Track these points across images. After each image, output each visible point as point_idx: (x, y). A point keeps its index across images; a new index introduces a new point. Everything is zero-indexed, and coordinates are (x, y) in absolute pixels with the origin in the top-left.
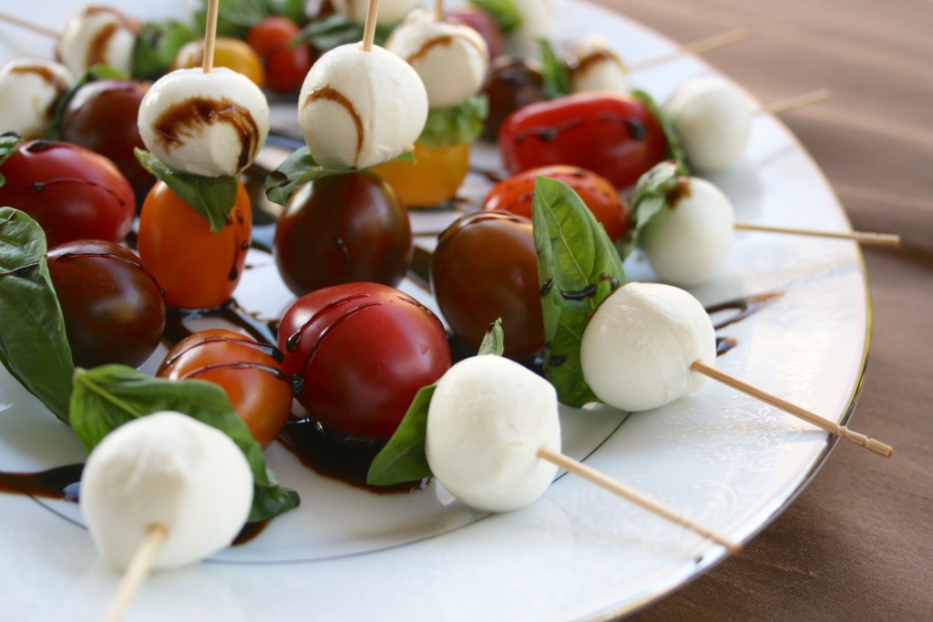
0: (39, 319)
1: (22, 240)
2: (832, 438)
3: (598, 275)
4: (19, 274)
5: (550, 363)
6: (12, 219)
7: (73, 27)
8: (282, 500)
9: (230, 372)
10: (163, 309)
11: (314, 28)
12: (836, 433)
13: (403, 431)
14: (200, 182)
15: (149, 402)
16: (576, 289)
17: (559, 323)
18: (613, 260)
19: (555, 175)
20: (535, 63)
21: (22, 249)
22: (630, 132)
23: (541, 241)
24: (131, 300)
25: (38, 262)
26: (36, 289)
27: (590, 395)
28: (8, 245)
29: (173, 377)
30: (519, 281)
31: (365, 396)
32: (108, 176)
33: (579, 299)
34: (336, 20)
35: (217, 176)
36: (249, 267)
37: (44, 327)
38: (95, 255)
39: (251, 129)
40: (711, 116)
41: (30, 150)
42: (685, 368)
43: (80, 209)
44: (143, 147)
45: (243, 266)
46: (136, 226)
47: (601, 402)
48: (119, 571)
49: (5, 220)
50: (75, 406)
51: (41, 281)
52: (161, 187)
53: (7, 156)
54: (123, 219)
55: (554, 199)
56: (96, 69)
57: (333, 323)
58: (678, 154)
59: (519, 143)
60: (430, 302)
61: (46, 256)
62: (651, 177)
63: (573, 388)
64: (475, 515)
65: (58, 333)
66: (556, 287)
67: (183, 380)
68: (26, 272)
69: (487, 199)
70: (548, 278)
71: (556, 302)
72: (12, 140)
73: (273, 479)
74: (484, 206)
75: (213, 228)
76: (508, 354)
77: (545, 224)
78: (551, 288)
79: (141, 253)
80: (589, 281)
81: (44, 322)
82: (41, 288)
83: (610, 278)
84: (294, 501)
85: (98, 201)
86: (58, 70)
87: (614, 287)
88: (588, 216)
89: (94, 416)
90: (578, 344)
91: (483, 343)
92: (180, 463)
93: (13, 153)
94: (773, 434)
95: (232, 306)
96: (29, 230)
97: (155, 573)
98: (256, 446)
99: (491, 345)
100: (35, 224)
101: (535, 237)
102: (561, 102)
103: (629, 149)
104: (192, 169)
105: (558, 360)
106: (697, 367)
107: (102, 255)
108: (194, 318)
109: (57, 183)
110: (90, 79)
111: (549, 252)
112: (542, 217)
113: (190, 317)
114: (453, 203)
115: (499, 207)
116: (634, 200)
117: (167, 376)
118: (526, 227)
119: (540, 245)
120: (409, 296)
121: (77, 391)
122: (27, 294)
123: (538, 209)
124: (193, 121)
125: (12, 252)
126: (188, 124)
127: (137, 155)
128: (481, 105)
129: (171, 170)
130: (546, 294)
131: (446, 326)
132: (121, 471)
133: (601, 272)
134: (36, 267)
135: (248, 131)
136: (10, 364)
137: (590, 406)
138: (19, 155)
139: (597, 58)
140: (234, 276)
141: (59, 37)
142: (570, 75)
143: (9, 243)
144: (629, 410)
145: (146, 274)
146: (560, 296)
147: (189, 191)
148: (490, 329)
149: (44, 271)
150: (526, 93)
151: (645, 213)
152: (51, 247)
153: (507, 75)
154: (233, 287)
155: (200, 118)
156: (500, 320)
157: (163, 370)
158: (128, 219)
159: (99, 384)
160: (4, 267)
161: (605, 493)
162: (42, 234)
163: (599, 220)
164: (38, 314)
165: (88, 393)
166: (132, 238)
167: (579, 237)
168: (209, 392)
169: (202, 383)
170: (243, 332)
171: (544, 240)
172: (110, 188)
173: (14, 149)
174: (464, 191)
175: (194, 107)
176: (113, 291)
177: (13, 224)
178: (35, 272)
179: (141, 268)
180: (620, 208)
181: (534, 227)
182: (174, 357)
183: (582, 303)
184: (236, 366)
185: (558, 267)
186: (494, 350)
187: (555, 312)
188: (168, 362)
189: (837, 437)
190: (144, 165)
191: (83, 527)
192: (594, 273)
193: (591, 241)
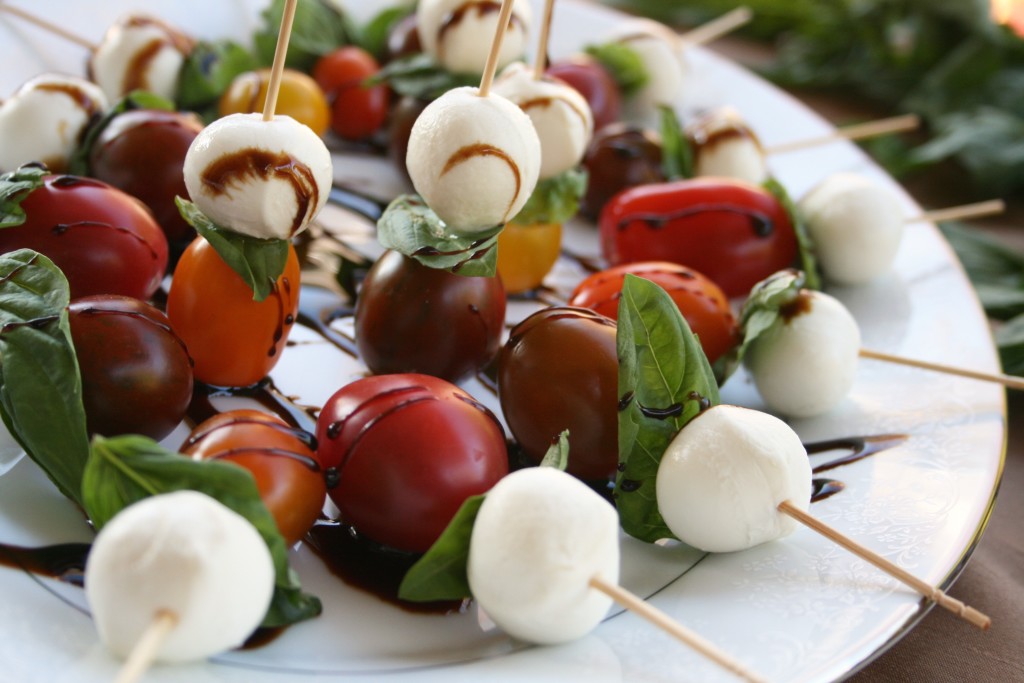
0: (54, 378)
1: (43, 288)
2: (925, 602)
3: (686, 393)
4: (35, 325)
5: (622, 487)
6: (32, 263)
7: (113, 40)
8: (302, 606)
9: (260, 459)
10: (191, 383)
11: (396, 67)
12: (930, 597)
13: (444, 543)
14: (249, 243)
15: (170, 479)
16: (660, 406)
17: (636, 442)
18: (706, 378)
19: (657, 272)
20: (654, 134)
21: (41, 298)
22: (756, 228)
23: (625, 348)
24: (156, 366)
25: (58, 314)
26: (53, 345)
27: (663, 530)
28: (25, 292)
29: (197, 457)
30: (597, 390)
31: (407, 501)
32: (140, 222)
33: (661, 418)
34: (422, 61)
35: (266, 238)
36: (291, 344)
37: (58, 388)
38: (123, 313)
39: (311, 190)
40: (854, 220)
41: (55, 185)
42: (772, 508)
43: (105, 257)
44: (185, 196)
45: (285, 343)
46: (167, 284)
47: (677, 539)
48: (120, 658)
49: (23, 264)
50: (89, 478)
51: (61, 336)
52: (201, 244)
53: (31, 191)
54: (153, 274)
55: (645, 301)
56: (135, 95)
57: (380, 415)
58: (810, 262)
59: (622, 228)
60: (494, 405)
61: (68, 309)
62: (765, 286)
63: (646, 519)
64: (513, 644)
65: (73, 397)
66: (637, 401)
67: (208, 460)
68: (44, 325)
69: (576, 293)
70: (628, 390)
71: (635, 418)
72: (39, 172)
73: (295, 580)
74: (571, 300)
75: (256, 296)
76: (571, 470)
77: (632, 329)
78: (629, 402)
79: (169, 315)
80: (675, 399)
81: (59, 381)
82: (59, 344)
83: (700, 398)
84: (315, 609)
85: (126, 250)
86: (92, 92)
87: (703, 408)
88: (681, 326)
89: (108, 489)
90: (654, 468)
91: (546, 456)
92: (199, 546)
93: (38, 187)
94: (860, 591)
95: (267, 387)
96: (51, 277)
97: (157, 665)
98: (281, 541)
99: (554, 459)
100: (58, 272)
101: (618, 344)
102: (679, 186)
103: (754, 248)
104: (239, 227)
105: (630, 485)
106: (785, 508)
107: (130, 314)
108: (223, 395)
109: (83, 225)
110: (129, 106)
111: (632, 361)
112: (629, 320)
113: (218, 394)
114: (538, 291)
115: (587, 303)
116: (745, 311)
117: (191, 453)
118: (610, 330)
119: (622, 353)
120: (469, 395)
121: (93, 461)
122: (44, 350)
123: (625, 312)
124: (247, 176)
125: (30, 300)
126: (240, 177)
127: (177, 204)
128: (580, 181)
129: (215, 225)
130: (626, 407)
131: (508, 434)
132: (134, 549)
133: (693, 389)
134: (56, 319)
135: (307, 191)
136: (14, 424)
137: (663, 542)
138: (43, 189)
139: (730, 134)
140: (273, 353)
141: (93, 50)
142: (694, 152)
143: (27, 290)
144: (705, 549)
145: (177, 338)
146: (640, 412)
147: (234, 252)
148: (556, 441)
149: (65, 325)
150: (640, 169)
151: (755, 327)
152: (74, 299)
153: (620, 144)
154: (272, 365)
155: (254, 172)
156: (567, 432)
157: (187, 447)
158: (159, 275)
159: (118, 455)
160: (19, 316)
161: (662, 635)
162: (66, 283)
163: (694, 331)
164: (52, 372)
165: (105, 464)
166: (160, 297)
167: (669, 346)
168: (237, 476)
169: (230, 465)
170: (277, 416)
171: (628, 347)
172: (142, 238)
173: (39, 183)
174: (550, 280)
175: (249, 159)
176: (139, 355)
177: (33, 269)
178: (54, 326)
179: (171, 333)
180: (729, 317)
181: (618, 331)
182: (198, 435)
183: (665, 423)
184: (267, 453)
185: (639, 379)
186: (557, 465)
187: (631, 430)
188: (192, 440)
189: (932, 602)
190: (184, 216)
191: (88, 614)
192: (682, 390)
193: (682, 354)
